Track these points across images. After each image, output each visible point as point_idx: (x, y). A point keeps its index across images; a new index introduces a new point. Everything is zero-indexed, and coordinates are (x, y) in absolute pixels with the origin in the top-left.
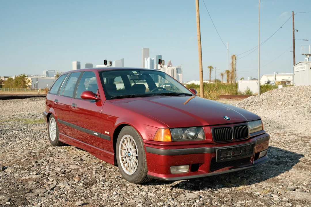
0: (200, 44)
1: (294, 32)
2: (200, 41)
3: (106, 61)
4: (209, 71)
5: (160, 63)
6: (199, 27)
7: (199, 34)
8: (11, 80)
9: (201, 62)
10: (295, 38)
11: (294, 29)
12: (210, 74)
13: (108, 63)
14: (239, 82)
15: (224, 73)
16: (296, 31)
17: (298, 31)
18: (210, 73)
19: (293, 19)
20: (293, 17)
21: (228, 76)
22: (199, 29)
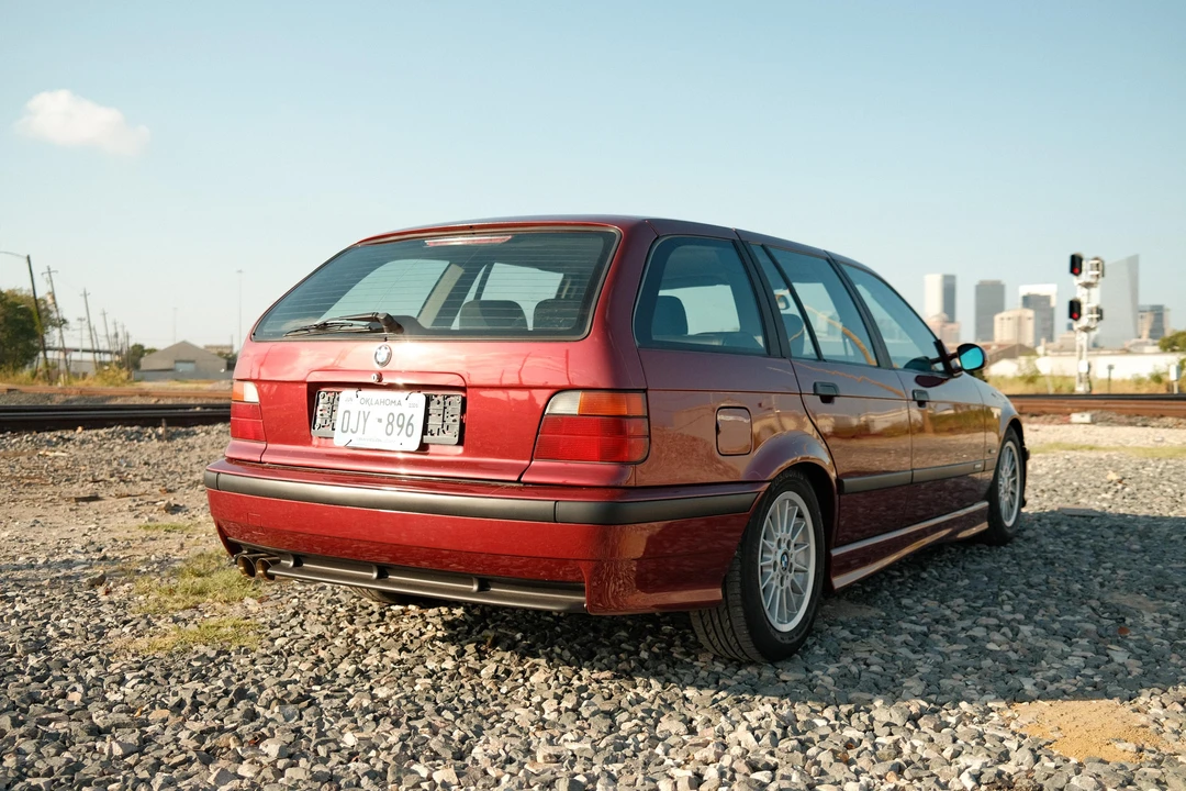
3: (1081, 260)
13: (1085, 265)
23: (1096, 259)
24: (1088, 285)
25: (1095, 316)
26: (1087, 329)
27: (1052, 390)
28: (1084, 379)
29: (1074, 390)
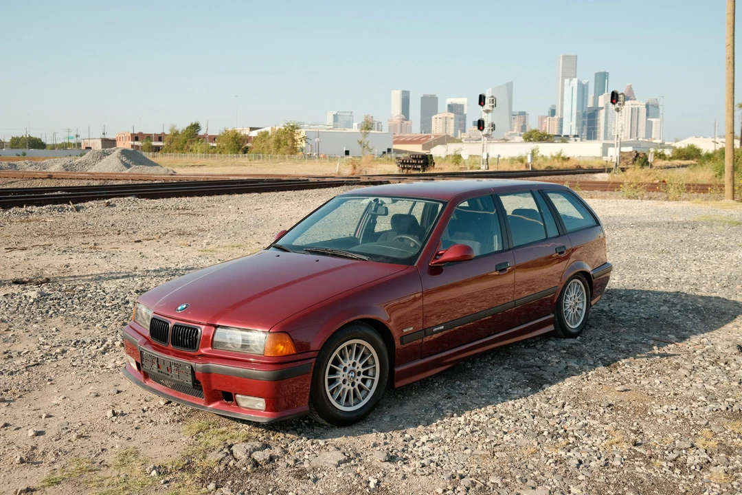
0: (731, 67)
2: (731, 60)
3: (484, 97)
4: (741, 116)
5: (614, 101)
6: (732, 25)
7: (731, 43)
8: (267, 137)
9: (731, 112)
13: (487, 101)
22: (732, 29)
23: (492, 97)
24: (487, 111)
25: (491, 128)
26: (487, 135)
27: (469, 168)
28: (485, 162)
29: (480, 168)
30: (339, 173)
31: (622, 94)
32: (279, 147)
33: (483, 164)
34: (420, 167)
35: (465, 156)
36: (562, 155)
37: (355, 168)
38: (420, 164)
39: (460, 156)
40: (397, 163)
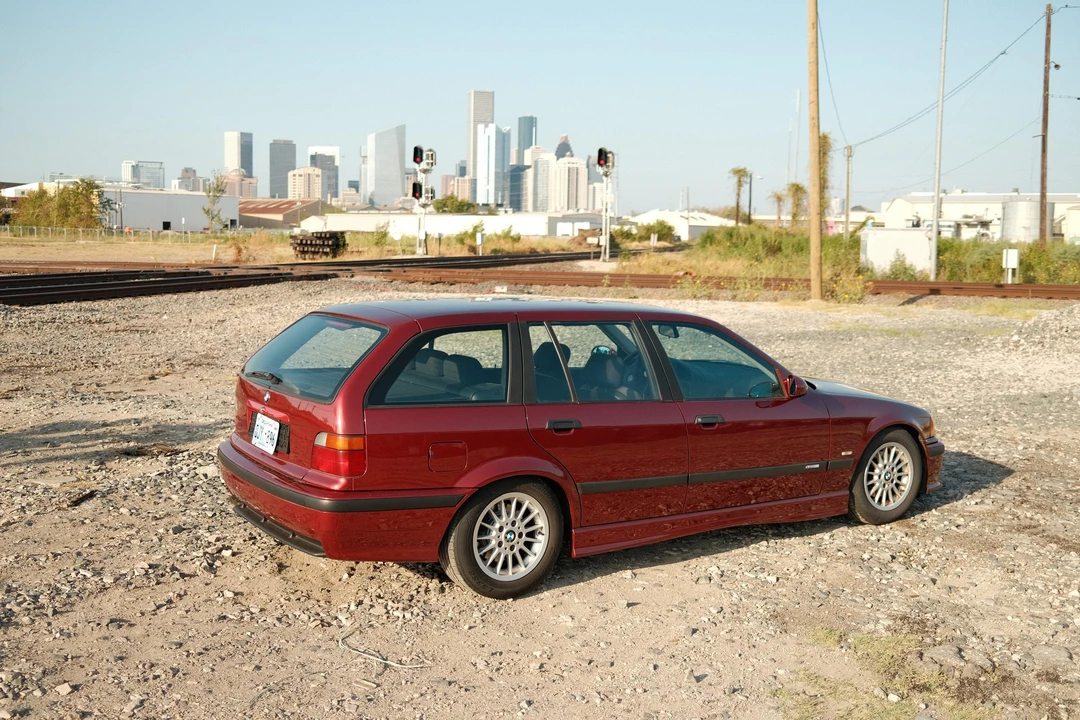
1: (1047, 70)
3: (421, 151)
4: (736, 186)
5: (602, 162)
7: (816, 99)
8: (45, 199)
10: (1050, 92)
11: (1047, 61)
12: (738, 195)
13: (424, 156)
14: (867, 235)
15: (785, 192)
16: (1052, 65)
17: (1060, 69)
18: (739, 190)
19: (1049, 26)
20: (1049, 20)
21: (797, 205)
23: (431, 150)
24: (425, 171)
25: (430, 195)
26: (424, 206)
27: (400, 252)
28: (423, 243)
29: (414, 253)
30: (216, 259)
31: (610, 152)
32: (67, 216)
33: (420, 246)
34: (328, 250)
35: (395, 234)
36: (512, 234)
37: (240, 251)
38: (328, 246)
39: (385, 235)
40: (291, 244)
